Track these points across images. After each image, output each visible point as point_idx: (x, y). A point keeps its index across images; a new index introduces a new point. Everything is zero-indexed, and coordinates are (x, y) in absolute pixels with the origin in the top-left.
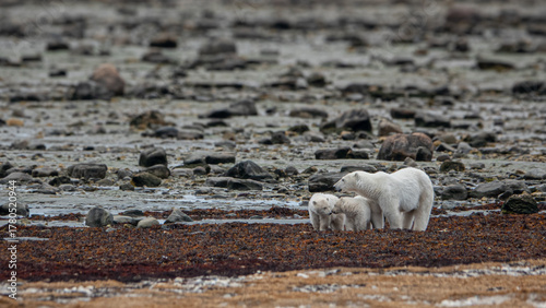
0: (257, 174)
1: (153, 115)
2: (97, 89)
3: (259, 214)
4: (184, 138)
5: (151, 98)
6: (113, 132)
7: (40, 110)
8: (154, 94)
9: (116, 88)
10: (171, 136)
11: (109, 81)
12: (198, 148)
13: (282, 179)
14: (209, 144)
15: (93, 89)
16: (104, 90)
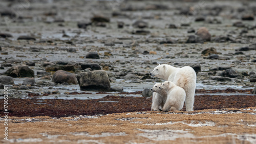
0: (234, 75)
1: (212, 50)
2: (198, 38)
3: (220, 91)
4: (221, 60)
5: (222, 42)
6: (191, 57)
7: (170, 47)
8: (223, 40)
9: (207, 38)
10: (216, 59)
11: (204, 34)
12: (224, 64)
13: (245, 77)
14: (230, 62)
15: (196, 38)
16: (201, 39)
